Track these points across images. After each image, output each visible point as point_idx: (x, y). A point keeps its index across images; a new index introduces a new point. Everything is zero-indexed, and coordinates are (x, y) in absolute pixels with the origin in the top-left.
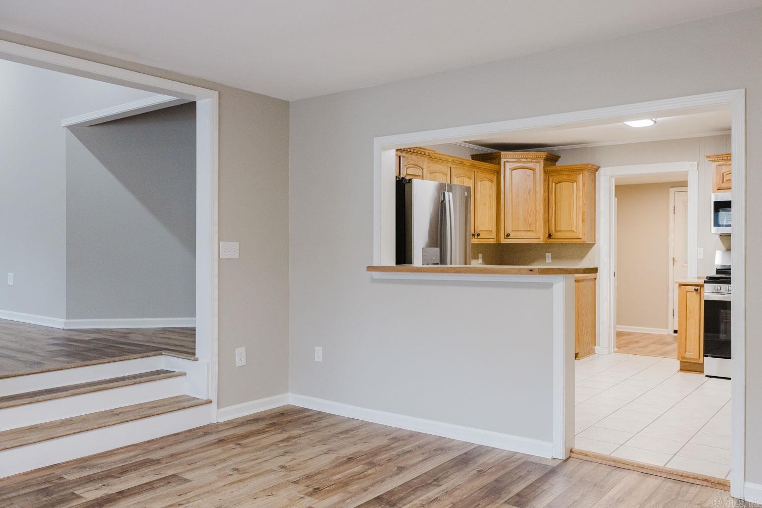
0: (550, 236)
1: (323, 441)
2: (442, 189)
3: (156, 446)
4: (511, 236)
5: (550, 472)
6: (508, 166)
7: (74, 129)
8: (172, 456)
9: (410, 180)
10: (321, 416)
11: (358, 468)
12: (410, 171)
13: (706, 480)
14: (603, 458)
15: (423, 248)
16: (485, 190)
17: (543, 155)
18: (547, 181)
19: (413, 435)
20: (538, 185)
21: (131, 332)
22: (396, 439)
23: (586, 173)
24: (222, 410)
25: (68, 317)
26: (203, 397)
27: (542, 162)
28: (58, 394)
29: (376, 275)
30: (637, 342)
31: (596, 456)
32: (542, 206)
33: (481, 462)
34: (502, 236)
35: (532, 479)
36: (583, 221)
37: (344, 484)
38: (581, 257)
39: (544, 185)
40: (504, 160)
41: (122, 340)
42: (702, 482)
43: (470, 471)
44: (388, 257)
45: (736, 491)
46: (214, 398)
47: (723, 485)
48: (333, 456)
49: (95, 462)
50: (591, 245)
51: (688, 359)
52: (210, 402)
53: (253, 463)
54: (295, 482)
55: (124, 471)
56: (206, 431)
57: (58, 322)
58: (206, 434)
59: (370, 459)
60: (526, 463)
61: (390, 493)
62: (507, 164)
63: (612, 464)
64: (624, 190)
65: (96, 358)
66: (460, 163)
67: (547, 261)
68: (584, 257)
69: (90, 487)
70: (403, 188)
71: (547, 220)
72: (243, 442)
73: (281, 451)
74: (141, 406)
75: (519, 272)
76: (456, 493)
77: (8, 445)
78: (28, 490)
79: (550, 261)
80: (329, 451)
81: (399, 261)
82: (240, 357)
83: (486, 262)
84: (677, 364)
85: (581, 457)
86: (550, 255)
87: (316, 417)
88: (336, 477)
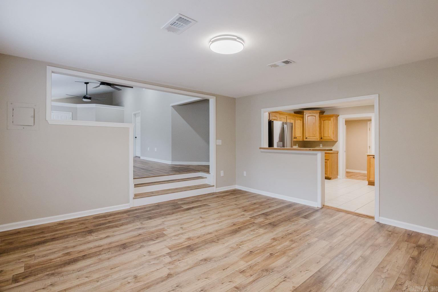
0: (321, 138)
1: (247, 198)
2: (283, 124)
3: (200, 197)
4: (308, 138)
5: (316, 211)
6: (307, 115)
7: (173, 107)
8: (205, 200)
9: (273, 121)
10: (246, 192)
11: (257, 206)
12: (273, 118)
13: (367, 216)
14: (334, 208)
15: (277, 142)
16: (298, 123)
17: (319, 111)
18: (320, 120)
19: (273, 199)
20: (317, 121)
21: (189, 166)
22: (268, 199)
23: (334, 117)
24: (218, 188)
25: (172, 161)
26: (212, 184)
27: (318, 114)
28: (175, 181)
29: (262, 150)
30: (354, 175)
31: (332, 207)
32: (318, 128)
33: (294, 207)
34: (304, 138)
35: (310, 212)
36: (333, 133)
37: (253, 209)
38: (333, 145)
39: (319, 121)
40: (305, 113)
41: (188, 168)
42: (366, 217)
43: (291, 209)
44: (266, 145)
45: (377, 219)
46: (215, 185)
47: (372, 218)
48: (250, 202)
49: (186, 200)
50: (336, 142)
51: (371, 181)
52: (214, 186)
53: (227, 203)
54: (239, 208)
55: (192, 202)
56: (213, 194)
57: (169, 162)
58: (213, 195)
59: (261, 204)
60: (308, 208)
61: (267, 212)
62: (306, 115)
63: (337, 210)
64: (348, 122)
65: (182, 172)
66: (290, 115)
67: (321, 147)
68: (334, 145)
69: (185, 205)
70: (270, 124)
71: (320, 133)
72: (224, 197)
73: (235, 200)
74: (195, 186)
75: (306, 150)
76: (286, 214)
77: (164, 193)
78: (170, 205)
79: (322, 147)
80: (248, 201)
81: (269, 146)
82: (222, 173)
83: (300, 146)
84: (367, 182)
85: (327, 207)
86: (322, 144)
87: (244, 192)
88: (251, 208)
